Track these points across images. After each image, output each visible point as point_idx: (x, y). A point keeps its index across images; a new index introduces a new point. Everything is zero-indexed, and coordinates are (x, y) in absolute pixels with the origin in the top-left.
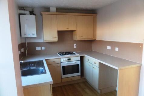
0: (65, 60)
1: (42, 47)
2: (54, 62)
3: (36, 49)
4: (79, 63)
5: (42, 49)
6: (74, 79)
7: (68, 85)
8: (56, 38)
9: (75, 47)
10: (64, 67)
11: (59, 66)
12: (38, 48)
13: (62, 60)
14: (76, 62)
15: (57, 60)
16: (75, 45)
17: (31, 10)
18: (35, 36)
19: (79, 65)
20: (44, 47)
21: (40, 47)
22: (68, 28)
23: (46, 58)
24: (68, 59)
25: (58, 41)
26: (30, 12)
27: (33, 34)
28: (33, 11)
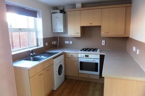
0: (82, 56)
1: (70, 42)
2: (72, 56)
3: (65, 43)
4: (98, 61)
5: (70, 43)
6: (91, 77)
7: (85, 81)
8: (79, 33)
9: (103, 44)
10: (81, 63)
11: (76, 61)
12: (67, 42)
13: (80, 56)
14: (93, 60)
15: (75, 54)
16: (104, 41)
17: (62, 9)
18: (62, 31)
19: (98, 63)
20: (72, 42)
21: (68, 42)
22: (91, 24)
23: (66, 51)
24: (86, 56)
25: (81, 37)
26: (60, 10)
27: (61, 30)
28: (64, 9)
